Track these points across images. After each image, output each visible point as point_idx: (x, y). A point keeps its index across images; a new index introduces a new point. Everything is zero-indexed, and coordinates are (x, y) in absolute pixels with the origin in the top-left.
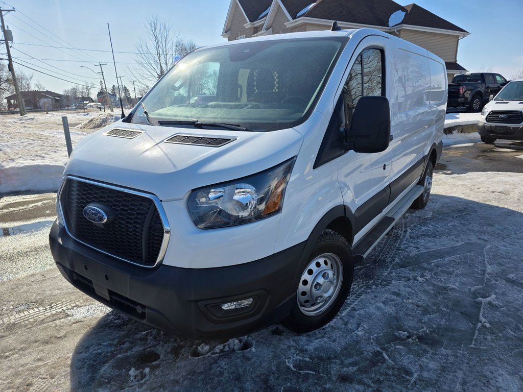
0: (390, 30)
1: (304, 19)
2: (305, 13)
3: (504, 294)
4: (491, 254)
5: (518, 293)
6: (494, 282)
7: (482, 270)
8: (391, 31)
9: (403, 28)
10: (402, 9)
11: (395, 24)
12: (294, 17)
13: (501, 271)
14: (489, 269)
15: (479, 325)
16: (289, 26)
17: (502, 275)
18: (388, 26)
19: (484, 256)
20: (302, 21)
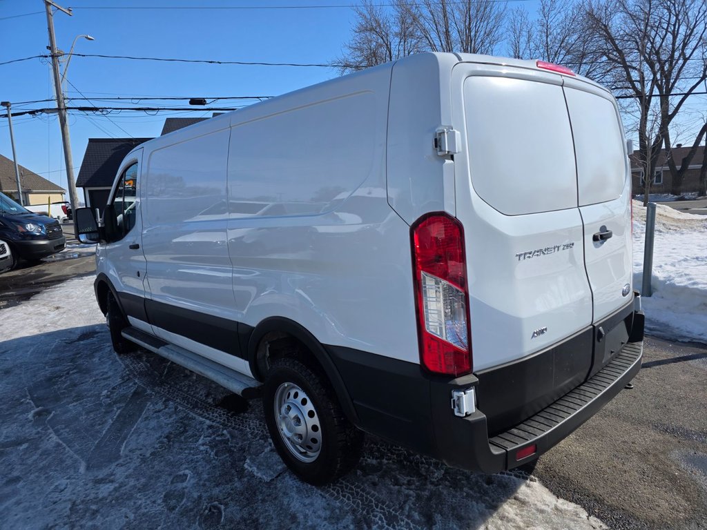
3: (23, 426)
4: (69, 462)
5: (8, 435)
6: (39, 429)
7: (61, 434)
13: (40, 446)
14: (54, 438)
15: (29, 397)
17: (34, 443)
19: (76, 452)
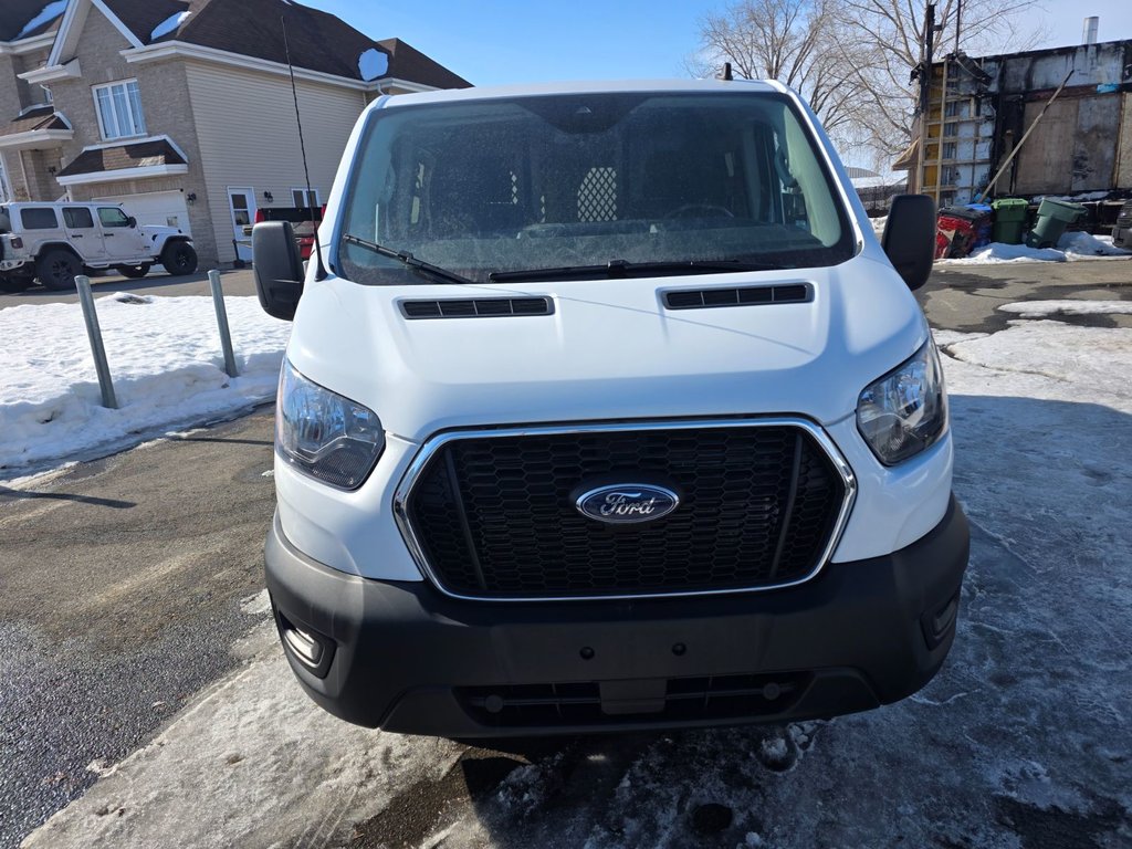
0: (367, 87)
1: (176, 46)
2: (176, 29)
8: (370, 89)
9: (394, 85)
10: (378, 47)
11: (375, 76)
12: (146, 40)
16: (133, 60)
18: (362, 79)
20: (174, 51)
